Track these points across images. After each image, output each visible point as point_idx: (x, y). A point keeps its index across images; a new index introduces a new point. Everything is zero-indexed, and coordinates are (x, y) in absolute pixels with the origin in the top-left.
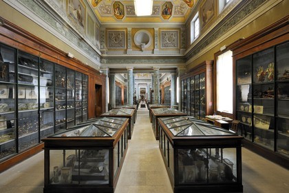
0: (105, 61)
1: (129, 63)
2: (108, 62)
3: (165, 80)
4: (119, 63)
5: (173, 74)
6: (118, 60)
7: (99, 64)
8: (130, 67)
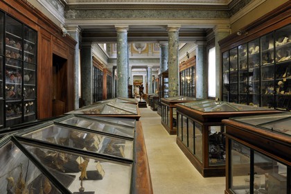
0: (74, 14)
1: (120, 17)
2: (79, 17)
3: (182, 57)
4: (100, 17)
5: (201, 43)
6: (99, 13)
7: (63, 20)
8: (123, 25)
